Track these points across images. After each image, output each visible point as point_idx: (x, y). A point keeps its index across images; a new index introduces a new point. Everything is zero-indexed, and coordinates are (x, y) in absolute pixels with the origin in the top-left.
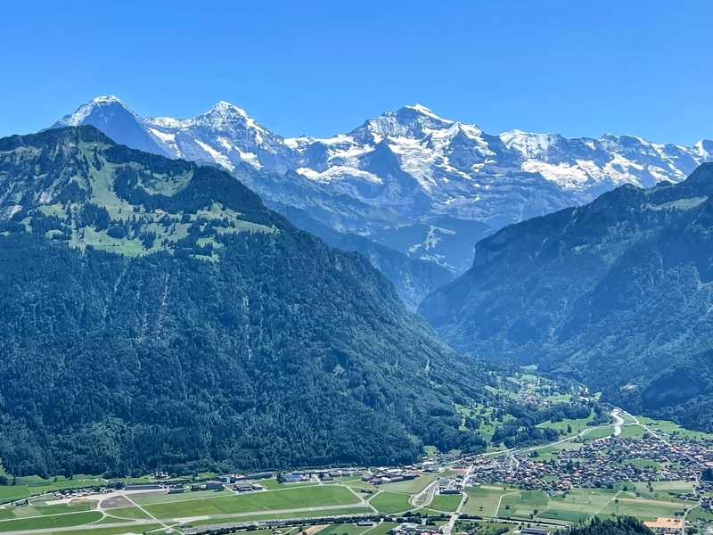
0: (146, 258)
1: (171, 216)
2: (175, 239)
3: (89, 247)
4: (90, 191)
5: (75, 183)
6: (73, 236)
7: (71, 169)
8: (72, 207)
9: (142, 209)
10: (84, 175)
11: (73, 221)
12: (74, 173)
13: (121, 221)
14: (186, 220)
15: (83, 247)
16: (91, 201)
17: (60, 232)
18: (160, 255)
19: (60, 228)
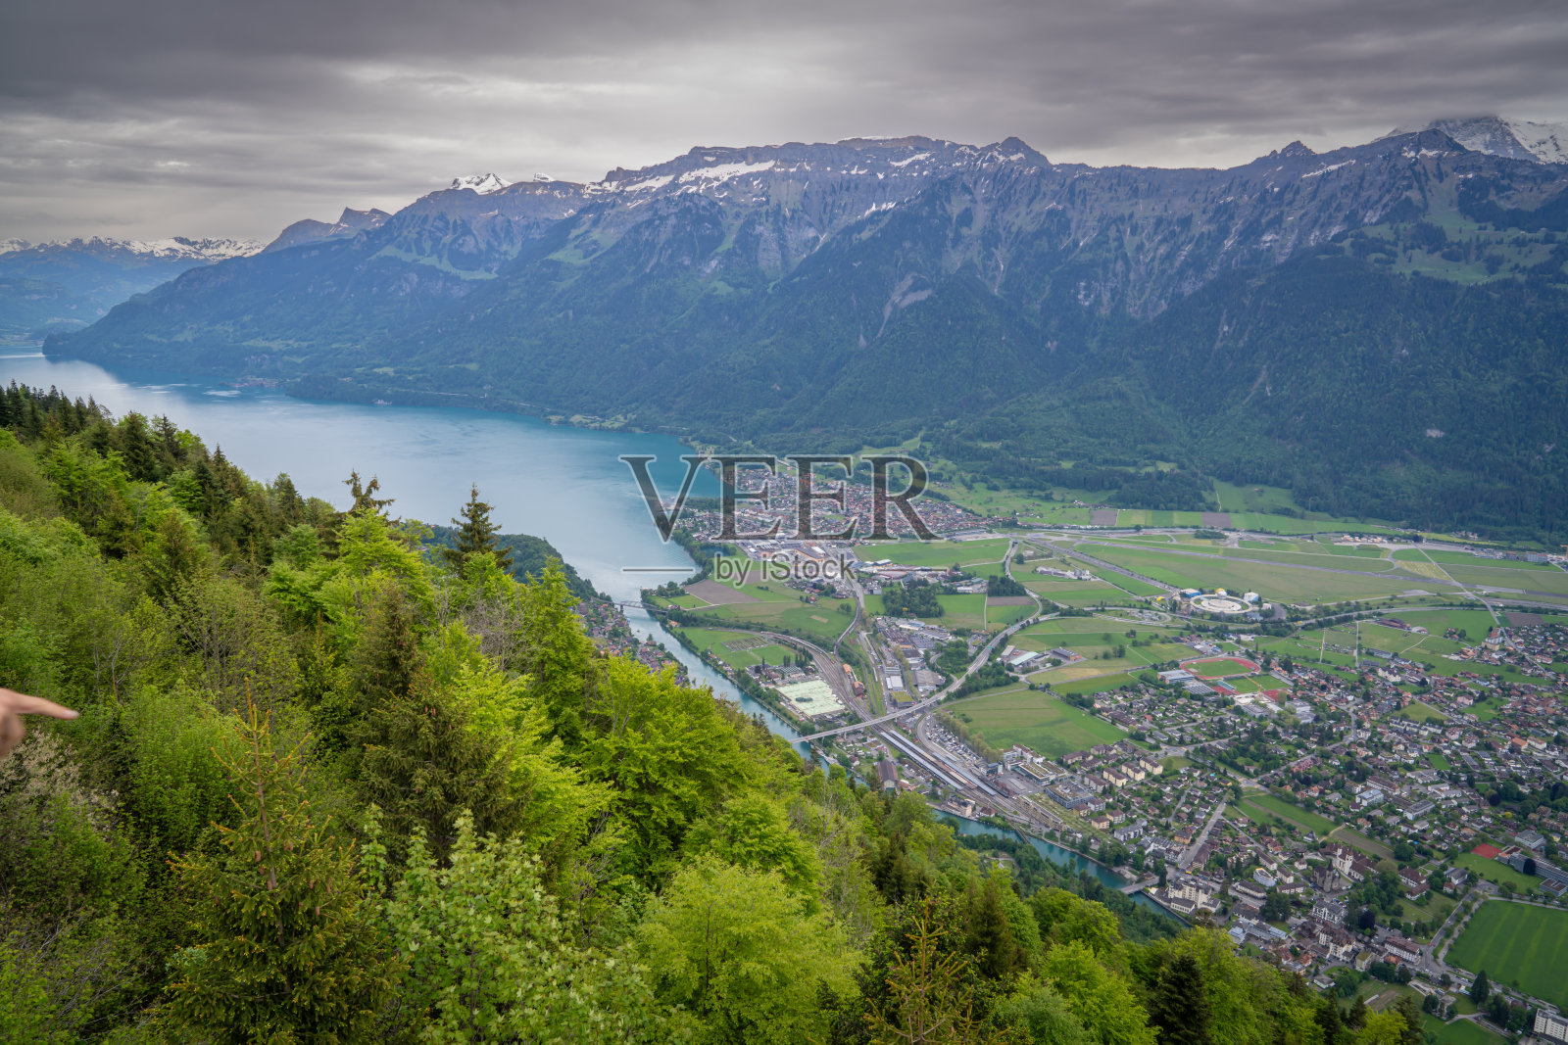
0: (1487, 286)
1: (1529, 236)
2: (1529, 263)
3: (1416, 273)
4: (1426, 206)
5: (1408, 200)
6: (1398, 260)
7: (1405, 183)
8: (1401, 226)
9: (1490, 228)
10: (1421, 189)
11: (1401, 244)
12: (1409, 187)
13: (1459, 244)
14: (1548, 240)
15: (1408, 272)
16: (1426, 220)
17: (1383, 256)
18: (1505, 284)
19: (1382, 251)
